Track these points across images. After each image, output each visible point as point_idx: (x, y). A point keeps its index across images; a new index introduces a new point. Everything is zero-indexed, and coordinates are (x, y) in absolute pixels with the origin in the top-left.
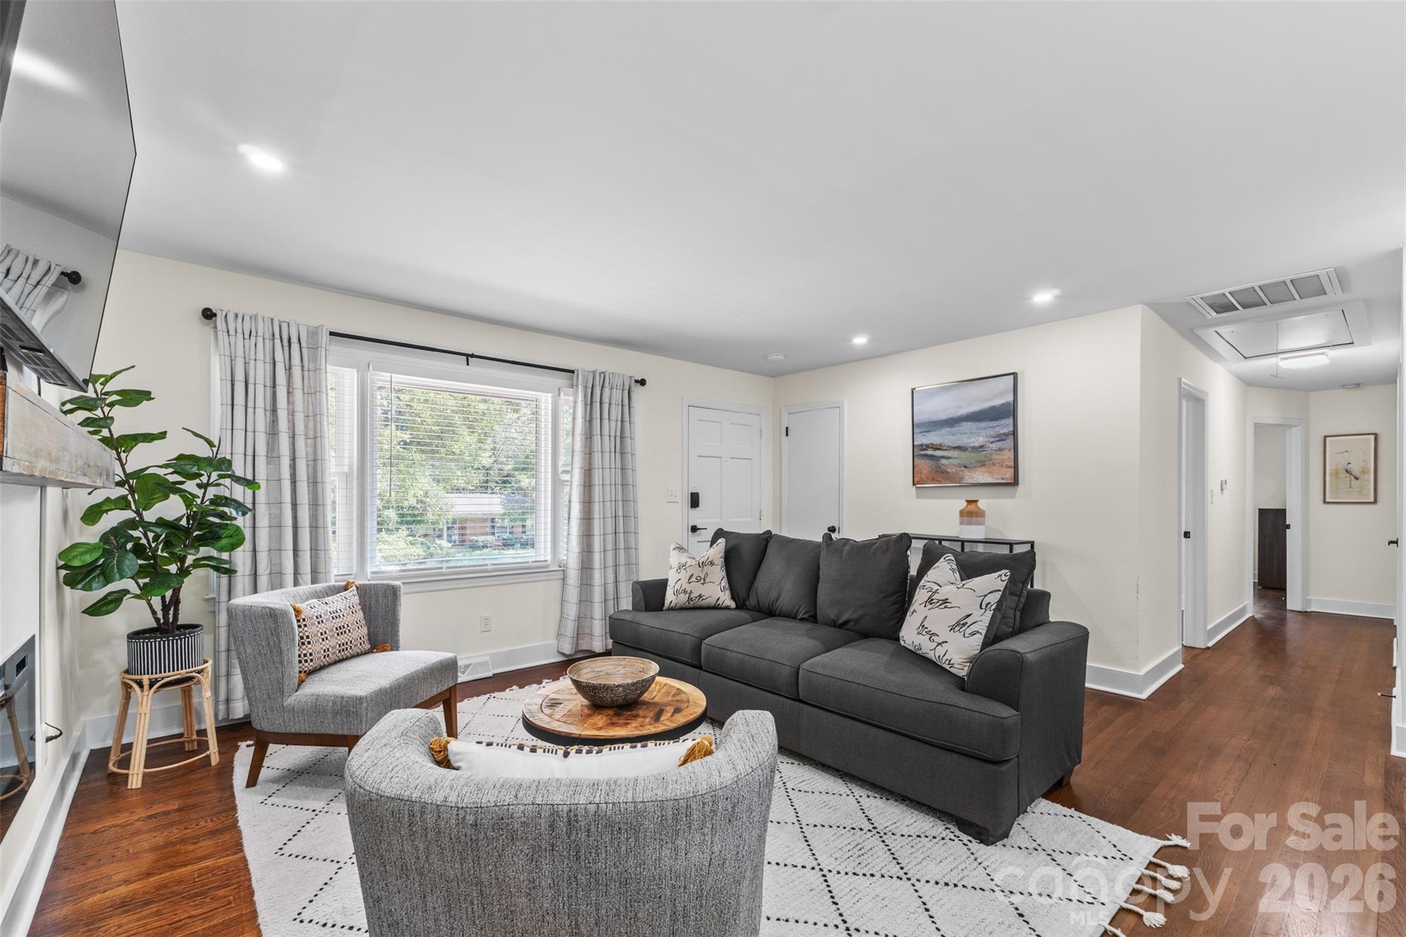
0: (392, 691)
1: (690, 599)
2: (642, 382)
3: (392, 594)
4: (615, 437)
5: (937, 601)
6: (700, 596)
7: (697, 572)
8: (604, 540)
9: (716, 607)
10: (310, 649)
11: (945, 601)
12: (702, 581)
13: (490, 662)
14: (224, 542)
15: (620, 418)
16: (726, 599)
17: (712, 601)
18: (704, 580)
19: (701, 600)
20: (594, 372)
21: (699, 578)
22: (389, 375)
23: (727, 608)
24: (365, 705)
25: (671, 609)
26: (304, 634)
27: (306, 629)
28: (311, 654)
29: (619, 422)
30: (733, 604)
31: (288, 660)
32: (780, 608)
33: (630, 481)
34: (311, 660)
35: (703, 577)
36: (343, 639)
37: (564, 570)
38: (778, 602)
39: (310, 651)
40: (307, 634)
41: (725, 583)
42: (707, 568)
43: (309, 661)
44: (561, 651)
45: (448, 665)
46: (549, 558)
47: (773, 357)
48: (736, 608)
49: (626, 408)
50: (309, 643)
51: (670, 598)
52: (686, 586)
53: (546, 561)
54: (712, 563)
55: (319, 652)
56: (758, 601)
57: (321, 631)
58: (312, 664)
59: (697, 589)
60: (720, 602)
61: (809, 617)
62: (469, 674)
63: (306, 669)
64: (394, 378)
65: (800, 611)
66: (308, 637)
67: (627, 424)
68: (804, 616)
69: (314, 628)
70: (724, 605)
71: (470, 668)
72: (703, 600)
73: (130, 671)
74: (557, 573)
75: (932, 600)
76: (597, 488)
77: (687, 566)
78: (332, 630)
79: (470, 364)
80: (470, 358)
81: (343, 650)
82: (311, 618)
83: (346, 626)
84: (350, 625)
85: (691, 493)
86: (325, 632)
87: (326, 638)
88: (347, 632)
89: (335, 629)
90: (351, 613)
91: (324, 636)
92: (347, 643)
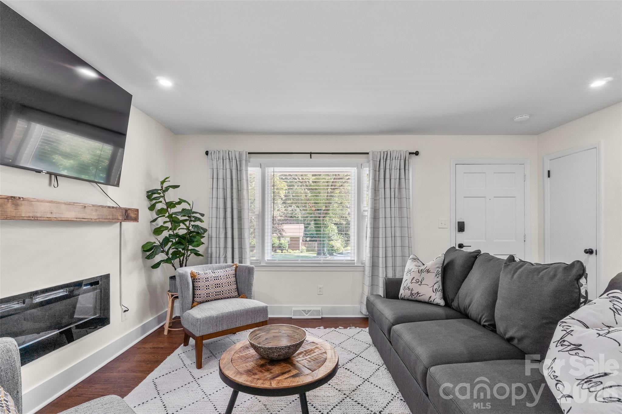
0: (216, 319)
1: (412, 294)
2: (417, 153)
3: (250, 271)
4: (395, 189)
5: (568, 344)
6: (418, 293)
7: (417, 276)
8: (386, 250)
9: (429, 303)
10: (200, 292)
11: (578, 347)
12: (420, 283)
13: (321, 311)
14: (195, 243)
15: (398, 177)
16: (438, 298)
17: (425, 298)
18: (421, 283)
19: (418, 296)
20: (380, 152)
21: (418, 280)
22: (273, 168)
23: (437, 305)
24: (199, 323)
25: (403, 299)
26: (198, 285)
27: (199, 283)
28: (200, 295)
29: (398, 180)
30: (442, 303)
31: (185, 296)
32: (470, 312)
33: (405, 215)
34: (200, 297)
35: (420, 280)
36: (218, 289)
37: (364, 266)
38: (469, 308)
39: (200, 293)
40: (199, 285)
41: (439, 286)
42: (424, 274)
43: (199, 297)
44: (361, 312)
45: (259, 310)
46: (356, 259)
47: (518, 119)
48: (444, 306)
49: (402, 171)
50: (199, 289)
51: (403, 292)
52: (409, 285)
53: (354, 260)
54: (428, 271)
55: (204, 294)
56: (458, 304)
57: (206, 285)
58: (200, 299)
59: (417, 288)
60: (432, 299)
61: (489, 325)
62: (309, 315)
63: (198, 301)
64: (275, 169)
65: (482, 319)
66: (199, 287)
67: (403, 180)
68: (485, 324)
69: (203, 283)
70: (435, 302)
71: (310, 312)
72: (420, 296)
73: (170, 291)
74: (359, 267)
75: (564, 341)
76: (381, 219)
77: (411, 271)
78: (213, 285)
79: (312, 158)
80: (312, 155)
81: (218, 295)
82: (203, 279)
83: (221, 284)
84: (223, 284)
85: (458, 222)
86: (209, 286)
87: (209, 288)
88: (221, 287)
89: (214, 285)
90: (226, 278)
91: (207, 287)
92: (220, 292)
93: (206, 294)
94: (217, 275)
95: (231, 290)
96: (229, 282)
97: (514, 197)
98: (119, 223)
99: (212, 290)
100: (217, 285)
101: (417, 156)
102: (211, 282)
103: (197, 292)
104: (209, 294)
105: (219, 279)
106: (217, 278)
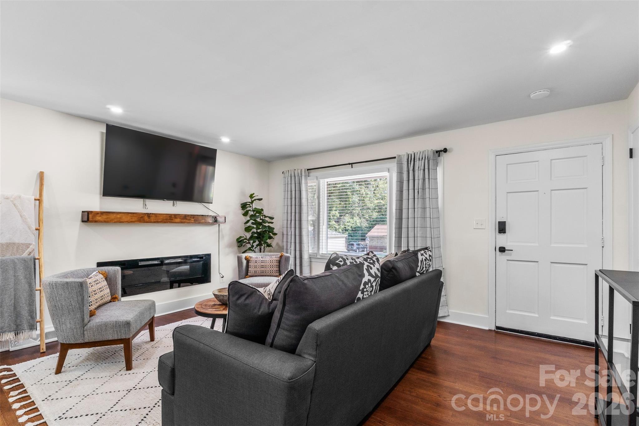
2: (445, 151)
27: (250, 263)
36: (263, 269)
40: (250, 265)
58: (250, 273)
69: (253, 264)
79: (353, 167)
80: (353, 165)
81: (262, 273)
82: (253, 261)
83: (265, 266)
84: (267, 266)
85: (499, 222)
86: (256, 266)
87: (256, 268)
88: (265, 267)
89: (260, 266)
90: (270, 262)
91: (255, 267)
92: (264, 271)
93: (254, 271)
94: (264, 259)
95: (272, 271)
96: (272, 266)
97: (586, 188)
98: (218, 224)
99: (259, 269)
100: (262, 267)
101: (445, 153)
102: (259, 264)
103: (250, 269)
104: (256, 271)
105: (264, 262)
106: (263, 262)
